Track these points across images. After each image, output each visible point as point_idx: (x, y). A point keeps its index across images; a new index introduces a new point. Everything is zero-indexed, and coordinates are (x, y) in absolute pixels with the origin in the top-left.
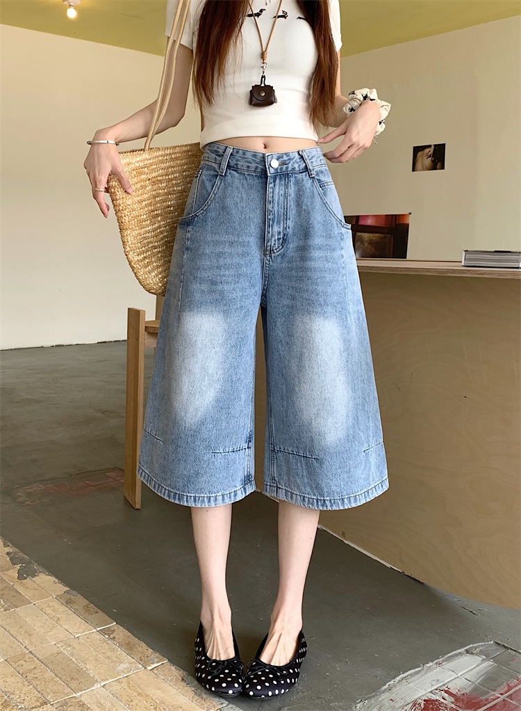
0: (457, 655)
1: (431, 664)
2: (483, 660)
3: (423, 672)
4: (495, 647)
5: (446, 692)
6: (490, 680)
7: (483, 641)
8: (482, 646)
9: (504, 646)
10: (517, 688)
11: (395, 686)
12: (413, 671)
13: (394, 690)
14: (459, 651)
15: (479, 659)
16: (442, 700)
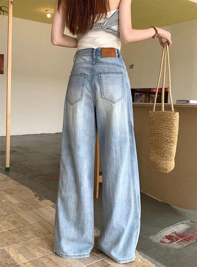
0: (179, 224)
1: (171, 226)
2: (186, 226)
3: (169, 229)
4: (191, 222)
5: (175, 233)
6: (188, 230)
7: (187, 220)
8: (186, 222)
9: (193, 222)
10: (196, 233)
11: (161, 232)
12: (166, 228)
13: (161, 233)
14: (179, 223)
15: (185, 225)
16: (174, 236)
